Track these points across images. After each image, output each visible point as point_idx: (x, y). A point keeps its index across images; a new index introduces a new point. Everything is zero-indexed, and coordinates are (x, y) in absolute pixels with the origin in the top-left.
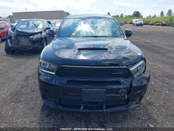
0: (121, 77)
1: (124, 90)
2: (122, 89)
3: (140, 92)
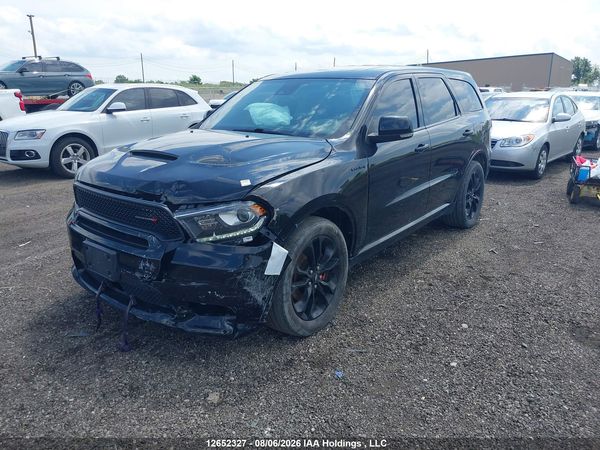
0: (154, 230)
1: (148, 265)
2: (145, 260)
3: (199, 287)
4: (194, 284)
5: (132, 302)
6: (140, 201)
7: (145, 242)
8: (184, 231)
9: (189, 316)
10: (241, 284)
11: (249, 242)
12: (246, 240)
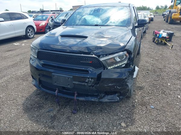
0: (90, 66)
1: (90, 80)
2: (89, 78)
3: (112, 85)
4: (110, 85)
5: (76, 95)
6: (82, 55)
7: (87, 71)
8: (103, 65)
9: (104, 96)
10: (126, 82)
11: (124, 67)
12: (123, 66)
